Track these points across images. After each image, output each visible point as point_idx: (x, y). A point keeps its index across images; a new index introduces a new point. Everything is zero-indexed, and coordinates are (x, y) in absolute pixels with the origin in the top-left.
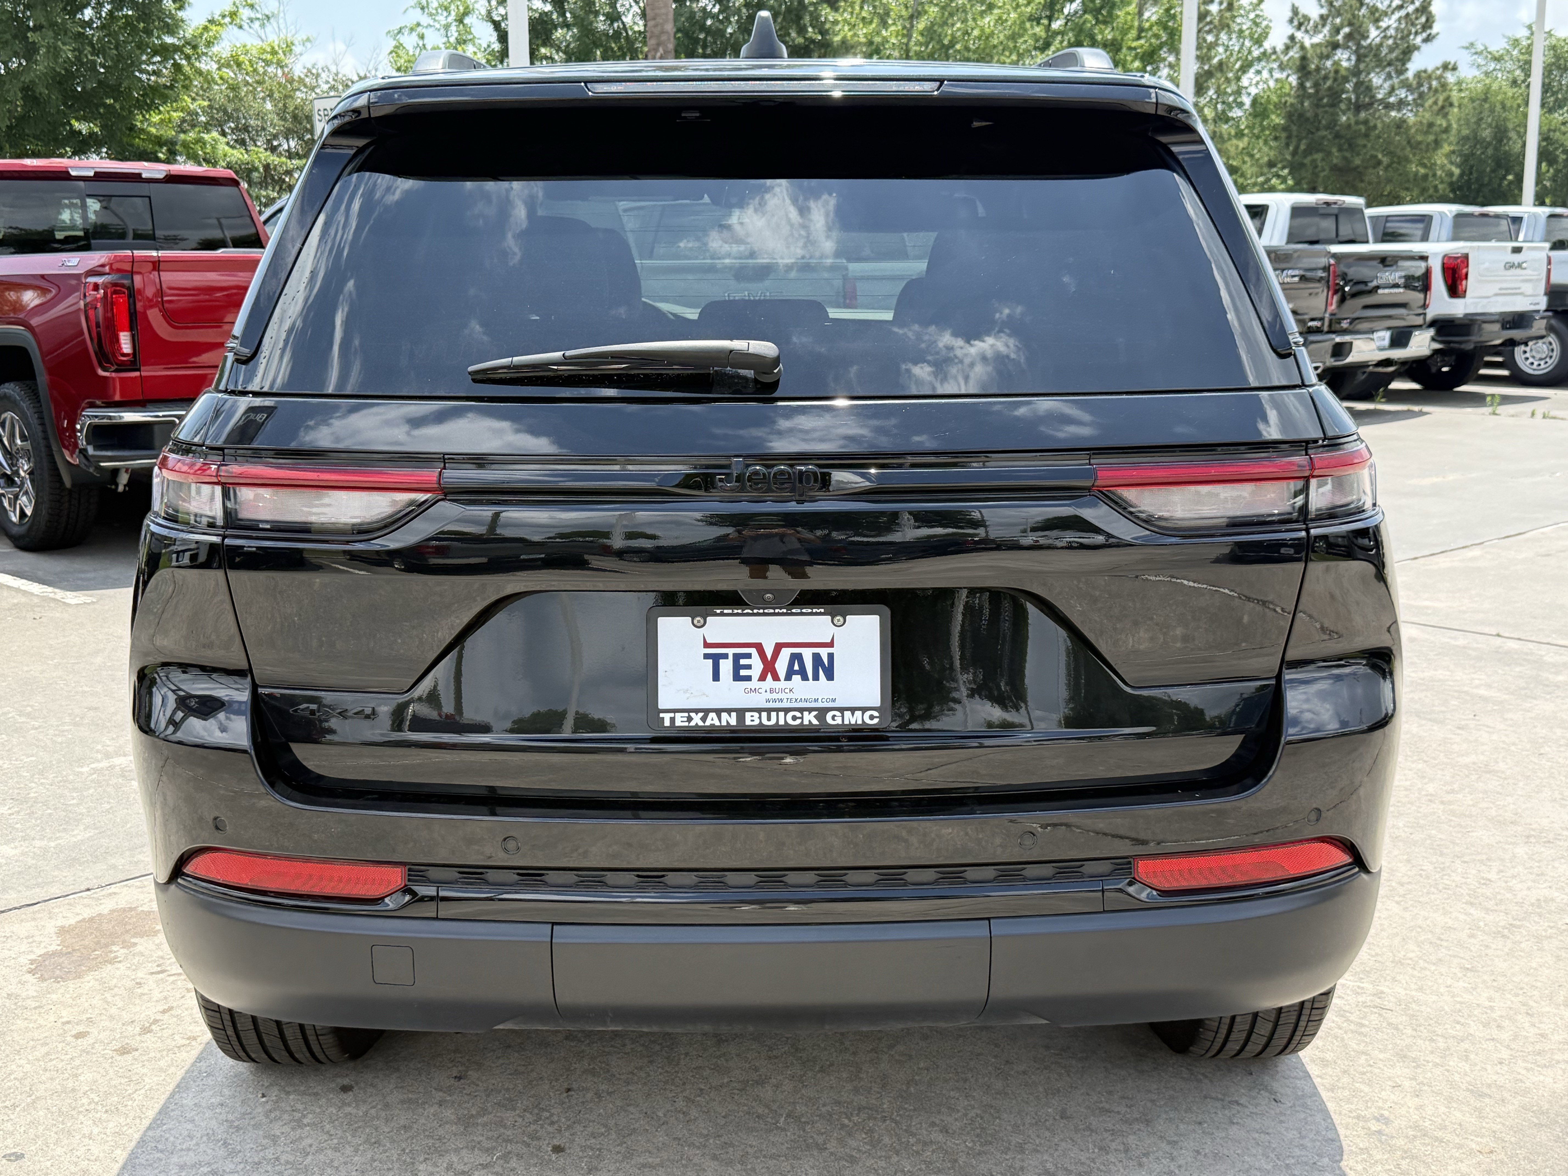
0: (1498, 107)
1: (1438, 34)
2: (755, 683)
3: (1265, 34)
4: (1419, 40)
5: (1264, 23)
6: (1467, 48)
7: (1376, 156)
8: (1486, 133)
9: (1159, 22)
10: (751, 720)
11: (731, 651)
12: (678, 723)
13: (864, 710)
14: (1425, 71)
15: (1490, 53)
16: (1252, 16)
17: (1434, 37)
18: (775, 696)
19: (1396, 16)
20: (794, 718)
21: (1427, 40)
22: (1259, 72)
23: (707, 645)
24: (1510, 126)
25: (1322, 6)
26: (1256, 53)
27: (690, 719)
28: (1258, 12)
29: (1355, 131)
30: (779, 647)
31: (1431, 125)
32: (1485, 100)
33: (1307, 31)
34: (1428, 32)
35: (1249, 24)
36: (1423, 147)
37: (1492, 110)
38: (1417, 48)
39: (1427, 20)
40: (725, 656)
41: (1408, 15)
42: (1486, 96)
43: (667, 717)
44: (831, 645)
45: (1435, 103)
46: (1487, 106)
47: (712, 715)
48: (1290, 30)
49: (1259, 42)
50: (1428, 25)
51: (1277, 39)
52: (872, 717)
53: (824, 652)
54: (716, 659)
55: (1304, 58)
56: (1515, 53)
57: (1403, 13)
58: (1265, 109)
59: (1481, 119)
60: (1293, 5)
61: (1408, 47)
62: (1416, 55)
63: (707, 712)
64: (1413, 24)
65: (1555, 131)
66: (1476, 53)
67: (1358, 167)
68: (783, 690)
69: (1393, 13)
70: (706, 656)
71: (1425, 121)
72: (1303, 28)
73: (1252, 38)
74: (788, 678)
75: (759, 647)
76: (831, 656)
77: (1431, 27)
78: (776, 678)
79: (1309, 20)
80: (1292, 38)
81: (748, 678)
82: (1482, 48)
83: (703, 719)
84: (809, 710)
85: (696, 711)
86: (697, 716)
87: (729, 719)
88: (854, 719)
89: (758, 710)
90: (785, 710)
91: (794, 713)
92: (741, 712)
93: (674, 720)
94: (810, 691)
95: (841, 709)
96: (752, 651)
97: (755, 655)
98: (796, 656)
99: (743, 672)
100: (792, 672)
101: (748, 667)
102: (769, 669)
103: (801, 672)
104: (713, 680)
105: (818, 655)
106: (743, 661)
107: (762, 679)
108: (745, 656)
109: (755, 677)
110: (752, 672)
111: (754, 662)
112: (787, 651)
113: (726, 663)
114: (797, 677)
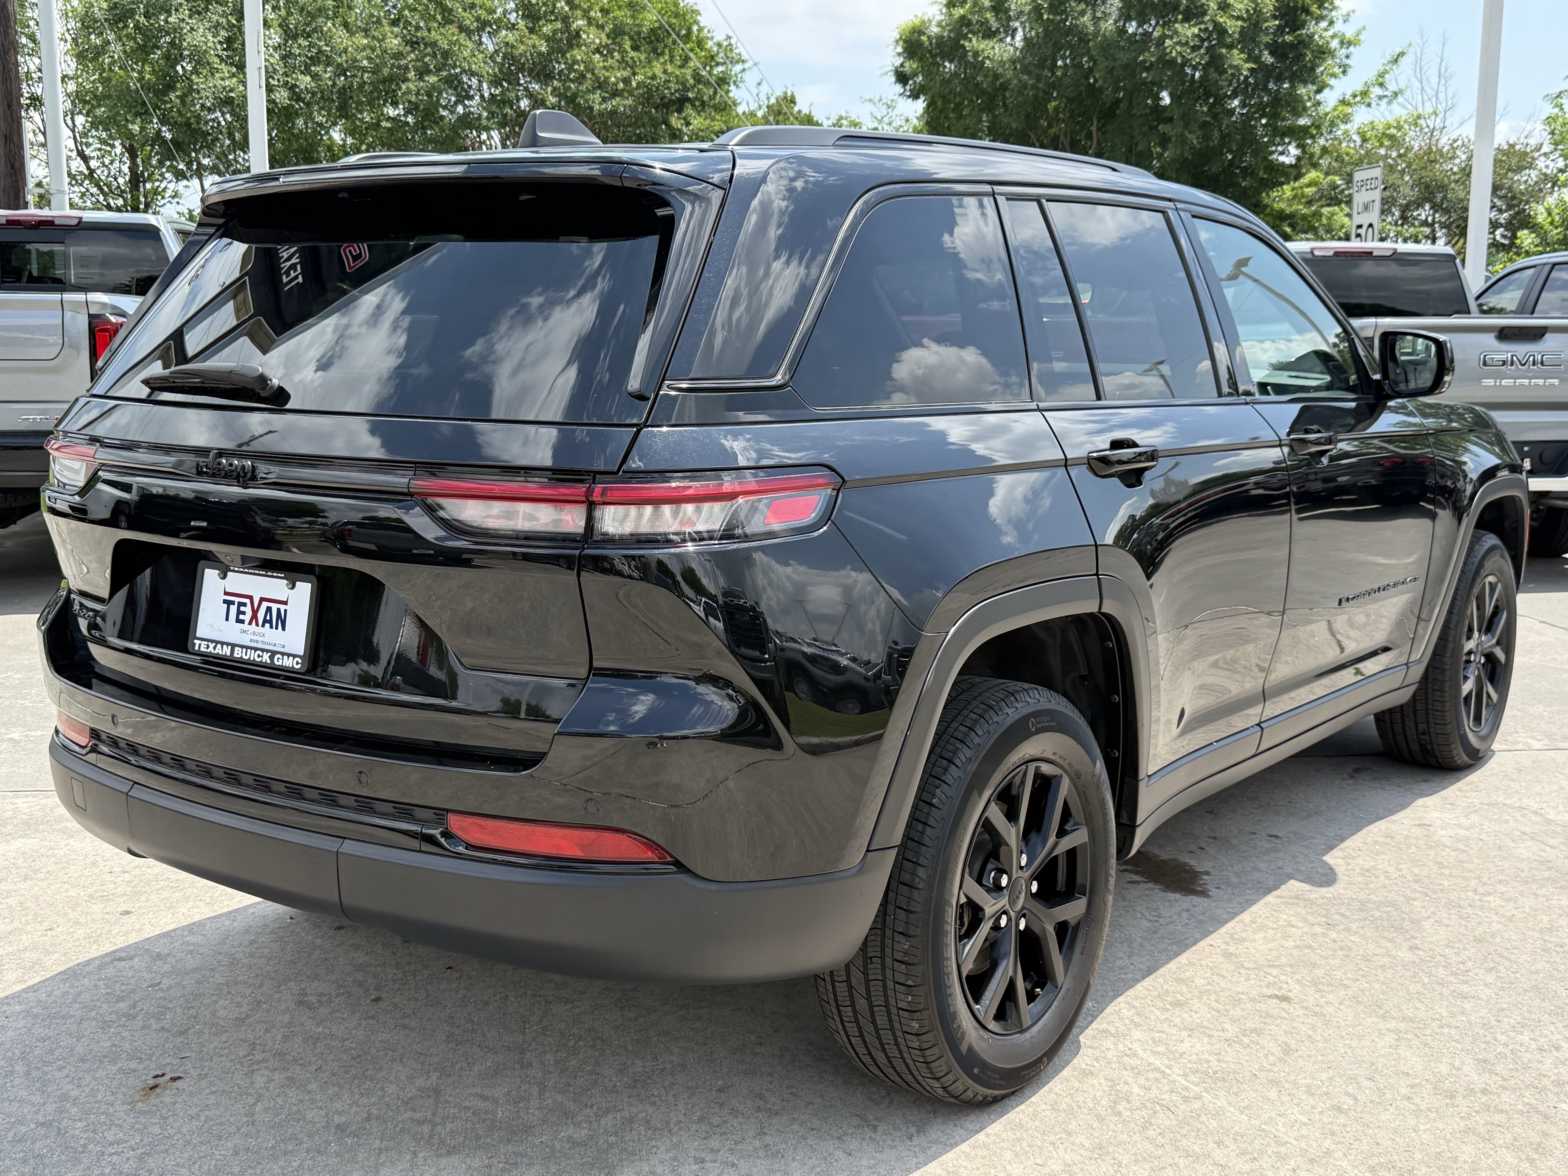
2: (245, 626)
10: (238, 653)
11: (237, 600)
12: (202, 649)
13: (294, 656)
18: (255, 638)
20: (259, 656)
23: (226, 593)
27: (208, 647)
30: (262, 600)
40: (233, 603)
43: (197, 642)
44: (285, 603)
47: (219, 646)
52: (297, 663)
53: (282, 607)
54: (229, 603)
63: (217, 642)
68: (259, 634)
70: (225, 601)
74: (263, 626)
75: (251, 598)
76: (286, 611)
78: (257, 625)
81: (242, 622)
83: (215, 648)
84: (267, 651)
85: (212, 641)
86: (212, 645)
87: (227, 651)
88: (288, 662)
89: (242, 647)
90: (256, 649)
91: (259, 652)
92: (233, 646)
93: (200, 646)
94: (271, 637)
95: (283, 654)
96: (247, 601)
97: (249, 605)
98: (269, 609)
99: (241, 617)
100: (265, 621)
101: (244, 613)
102: (255, 616)
103: (270, 622)
104: (227, 619)
105: (279, 610)
106: (242, 608)
107: (250, 623)
108: (245, 605)
109: (247, 622)
110: (247, 618)
111: (248, 610)
112: (265, 605)
113: (233, 609)
114: (267, 625)
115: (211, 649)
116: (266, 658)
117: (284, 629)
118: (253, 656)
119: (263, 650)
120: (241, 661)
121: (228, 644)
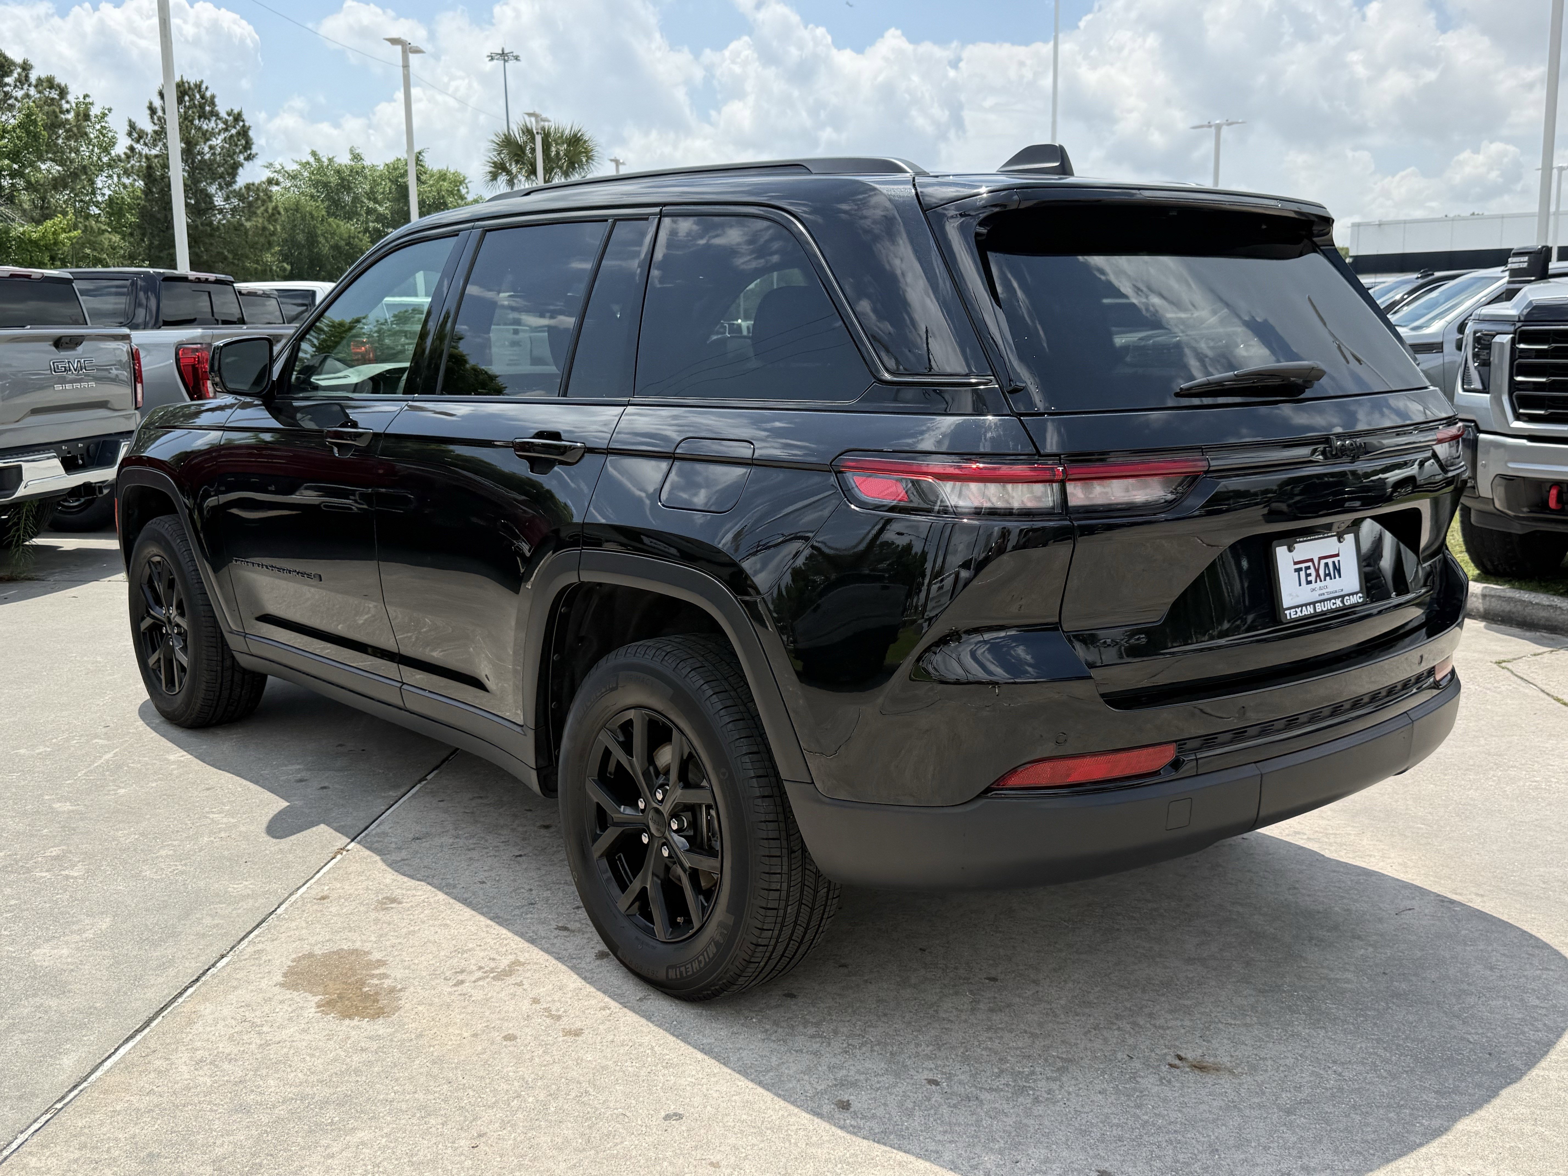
0: (308, 217)
1: (257, 154)
2: (1313, 585)
3: (113, 143)
4: (241, 158)
5: (110, 135)
6: (267, 167)
7: (223, 253)
8: (301, 238)
9: (21, 125)
10: (1319, 608)
11: (1303, 565)
12: (1293, 617)
13: (1356, 593)
14: (253, 184)
15: (286, 172)
16: (98, 127)
17: (254, 157)
18: (1321, 592)
19: (222, 136)
20: (1334, 604)
21: (249, 158)
22: (110, 177)
23: (1296, 563)
24: (319, 232)
25: (155, 124)
26: (105, 159)
27: (1296, 612)
28: (103, 124)
29: (202, 231)
31: (264, 229)
32: (297, 210)
33: (145, 144)
34: (249, 152)
35: (96, 133)
36: (259, 246)
37: (303, 218)
38: (242, 165)
39: (247, 142)
40: (1301, 569)
41: (232, 136)
42: (297, 208)
43: (1287, 612)
44: (1337, 555)
45: (266, 211)
46: (299, 215)
47: (1304, 608)
48: (128, 142)
49: (106, 150)
50: (248, 146)
51: (120, 148)
52: (1359, 598)
53: (1336, 559)
54: (1298, 570)
55: (149, 167)
56: (306, 174)
57: (227, 134)
58: (121, 209)
59: (295, 226)
60: (130, 121)
61: (234, 163)
62: (240, 171)
63: (1301, 606)
64: (236, 145)
65: (354, 238)
66: (275, 171)
67: (207, 261)
68: (1325, 587)
69: (219, 134)
71: (259, 225)
72: (142, 141)
73: (100, 146)
74: (1326, 579)
75: (1312, 560)
76: (1339, 561)
77: (250, 149)
78: (1321, 580)
79: (147, 135)
80: (132, 149)
81: (1311, 582)
82: (280, 168)
83: (1301, 611)
84: (1338, 597)
85: (1298, 607)
86: (1299, 610)
87: (1310, 610)
88: (1354, 600)
89: (1320, 602)
90: (1330, 599)
91: (1333, 601)
92: (1314, 603)
93: (1291, 614)
94: (1334, 586)
95: (1349, 595)
96: (1310, 564)
97: (1312, 567)
98: (1327, 565)
99: (1309, 579)
100: (1326, 575)
101: (1310, 575)
102: (1318, 575)
103: (1329, 575)
104: (1300, 585)
105: (1334, 562)
106: (1308, 572)
107: (1316, 582)
108: (1308, 568)
109: (1313, 581)
110: (1312, 578)
111: (1312, 571)
112: (1323, 562)
113: (1302, 573)
114: (1328, 578)
115: (1299, 614)
116: (1339, 603)
117: (1340, 577)
118: (1329, 606)
119: (1335, 598)
120: (1323, 613)
121: (1309, 604)
